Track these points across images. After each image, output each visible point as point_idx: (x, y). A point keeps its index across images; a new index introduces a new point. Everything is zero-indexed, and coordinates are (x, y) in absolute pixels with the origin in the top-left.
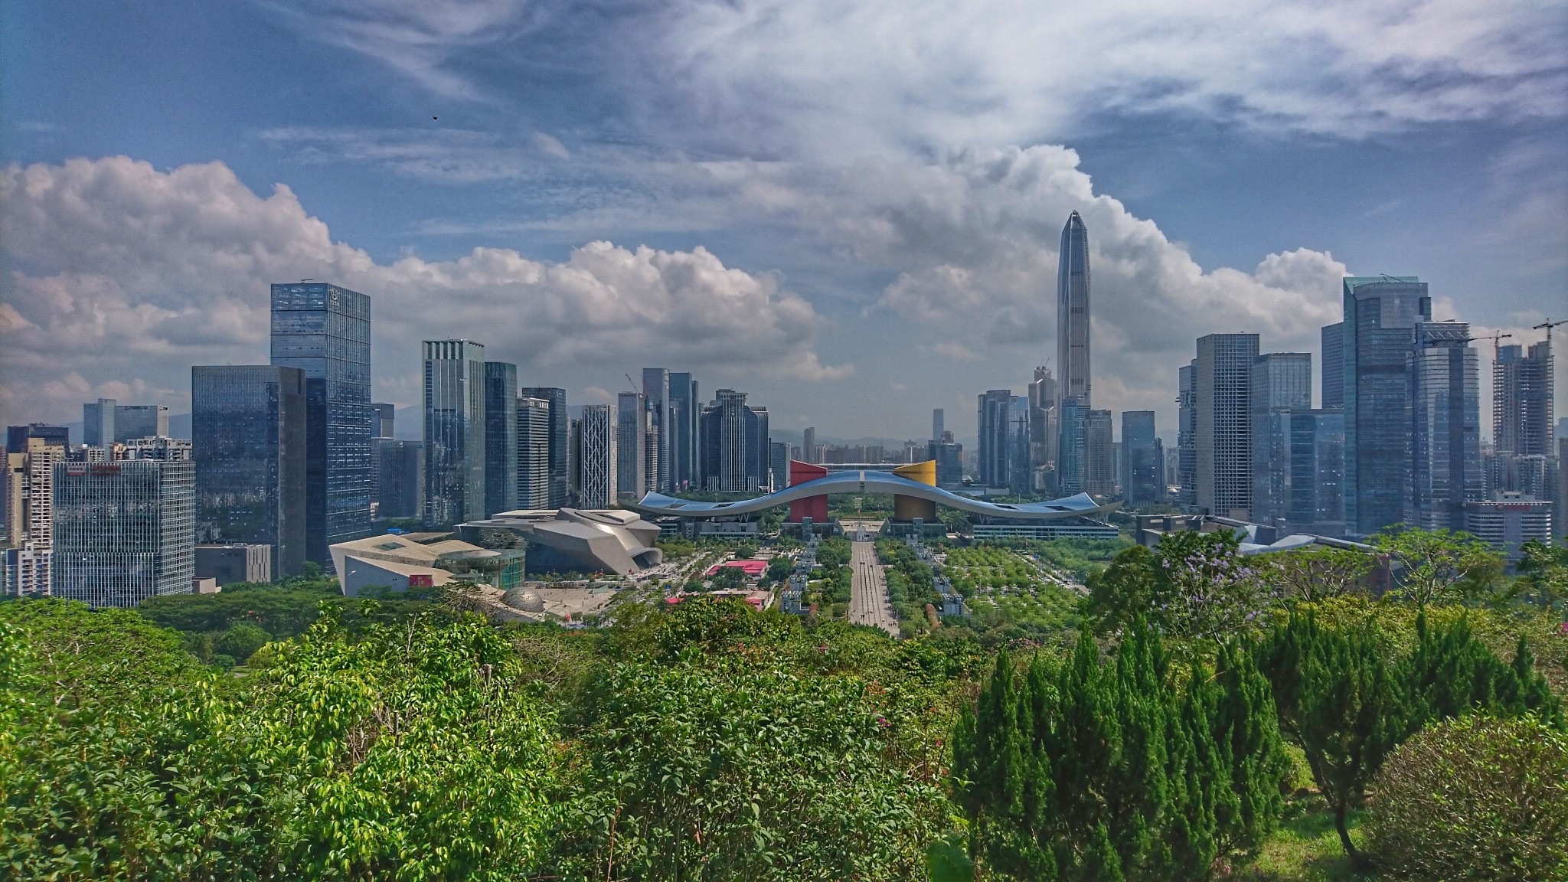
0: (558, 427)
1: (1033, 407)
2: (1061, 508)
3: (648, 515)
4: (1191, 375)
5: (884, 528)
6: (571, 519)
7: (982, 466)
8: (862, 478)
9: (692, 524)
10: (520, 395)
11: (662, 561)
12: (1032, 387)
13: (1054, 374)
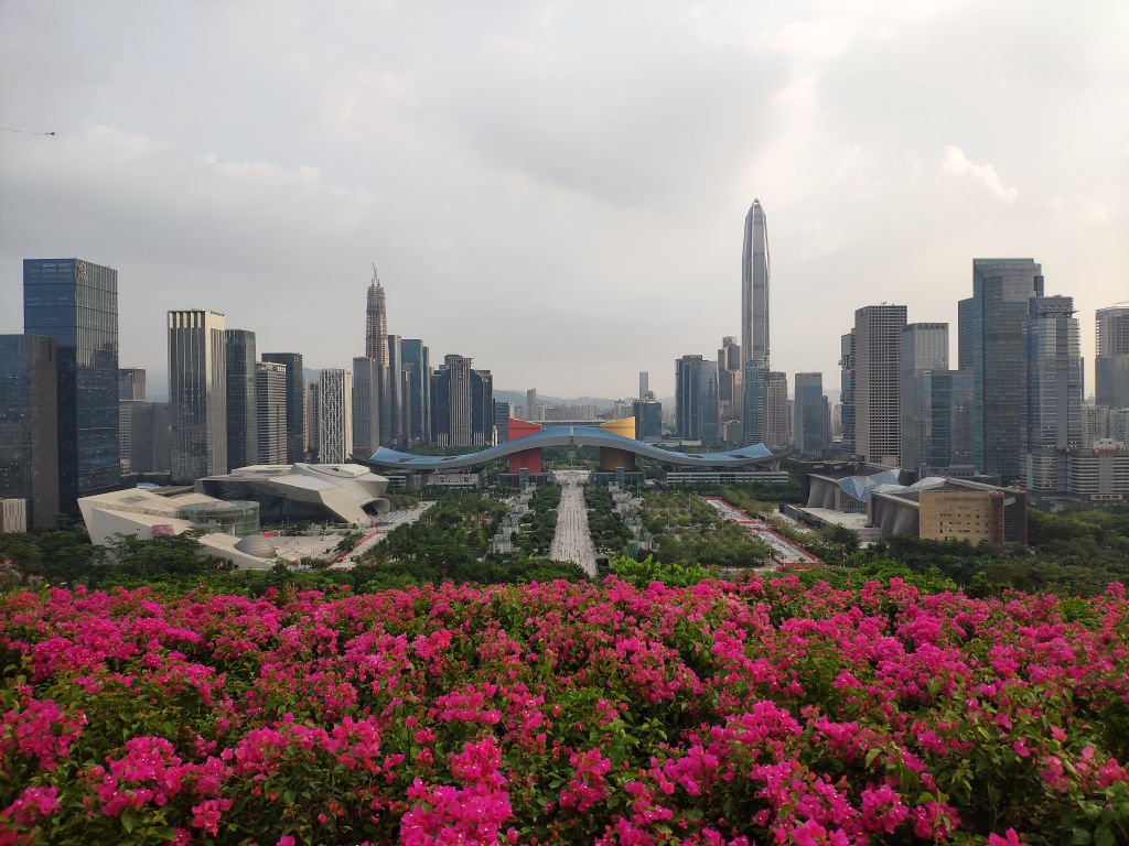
0: (296, 389)
1: (721, 369)
3: (378, 468)
4: (850, 342)
5: (591, 477)
6: (304, 473)
7: (679, 423)
8: (572, 433)
9: (419, 476)
10: (259, 359)
11: (391, 510)
12: (721, 353)
13: (739, 343)
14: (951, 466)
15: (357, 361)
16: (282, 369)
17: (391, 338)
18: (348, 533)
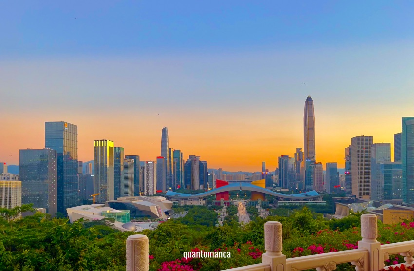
0: (137, 169)
1: (296, 161)
2: (307, 195)
3: (168, 198)
4: (349, 150)
6: (144, 199)
7: (280, 181)
8: (240, 185)
9: (183, 201)
10: (125, 158)
11: (174, 214)
12: (296, 154)
13: (303, 150)
14: (392, 200)
15: (158, 158)
16: (133, 161)
17: (170, 149)
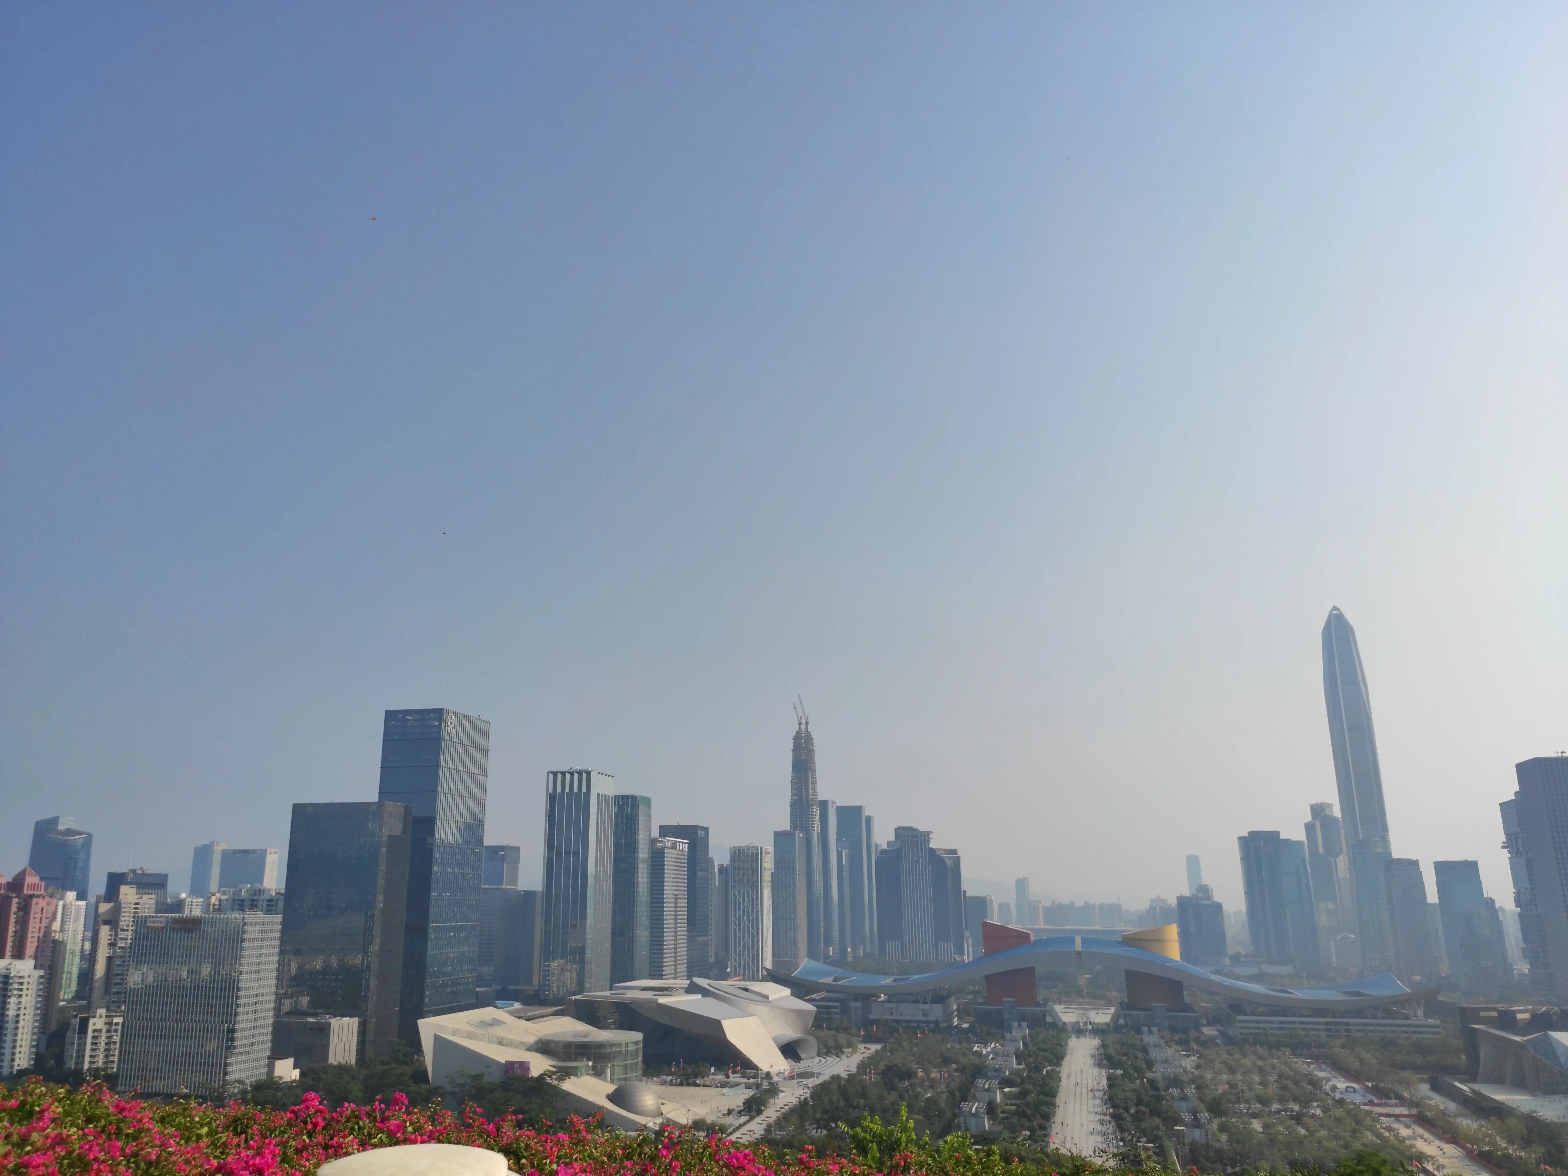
0: (700, 874)
1: (1314, 854)
2: (1355, 995)
3: (801, 990)
4: (1518, 812)
5: (1116, 1017)
6: (705, 993)
8: (1079, 947)
9: (859, 1004)
10: (655, 833)
11: (819, 1055)
12: (1310, 827)
15: (777, 835)
16: (683, 845)
17: (824, 804)
18: (758, 1086)
